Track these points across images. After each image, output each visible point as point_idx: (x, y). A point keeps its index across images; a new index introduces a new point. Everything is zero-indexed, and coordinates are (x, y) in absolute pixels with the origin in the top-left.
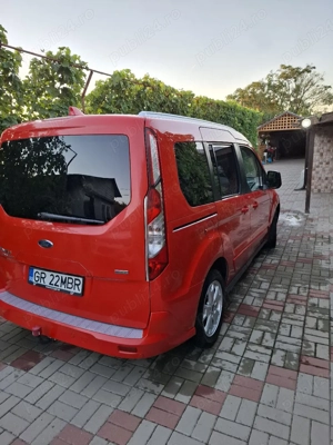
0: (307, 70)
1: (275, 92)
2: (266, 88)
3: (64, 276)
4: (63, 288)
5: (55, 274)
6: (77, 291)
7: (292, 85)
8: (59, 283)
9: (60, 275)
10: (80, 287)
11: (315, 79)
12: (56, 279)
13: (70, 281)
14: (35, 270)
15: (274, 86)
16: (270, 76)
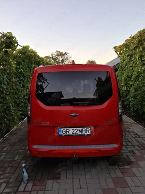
0: (66, 54)
1: (55, 61)
2: (51, 59)
3: (80, 129)
4: (80, 133)
5: (75, 129)
6: (88, 133)
7: (61, 59)
8: (78, 132)
9: (78, 129)
10: (90, 131)
11: (69, 58)
12: (76, 131)
13: (84, 130)
14: (62, 129)
15: (54, 58)
16: (52, 54)
